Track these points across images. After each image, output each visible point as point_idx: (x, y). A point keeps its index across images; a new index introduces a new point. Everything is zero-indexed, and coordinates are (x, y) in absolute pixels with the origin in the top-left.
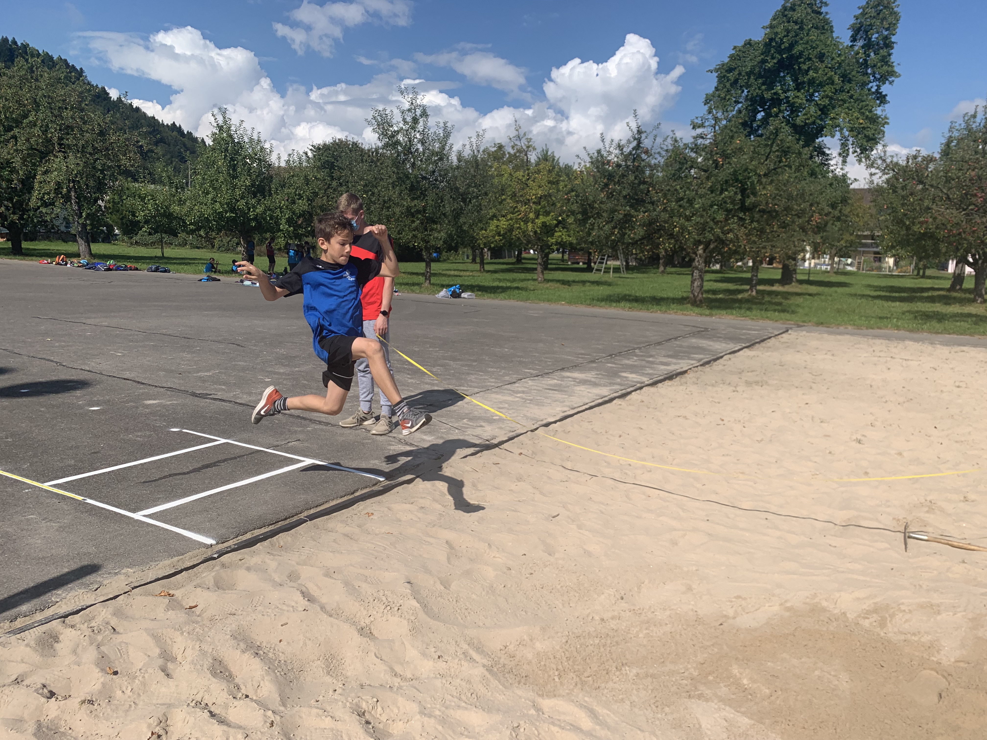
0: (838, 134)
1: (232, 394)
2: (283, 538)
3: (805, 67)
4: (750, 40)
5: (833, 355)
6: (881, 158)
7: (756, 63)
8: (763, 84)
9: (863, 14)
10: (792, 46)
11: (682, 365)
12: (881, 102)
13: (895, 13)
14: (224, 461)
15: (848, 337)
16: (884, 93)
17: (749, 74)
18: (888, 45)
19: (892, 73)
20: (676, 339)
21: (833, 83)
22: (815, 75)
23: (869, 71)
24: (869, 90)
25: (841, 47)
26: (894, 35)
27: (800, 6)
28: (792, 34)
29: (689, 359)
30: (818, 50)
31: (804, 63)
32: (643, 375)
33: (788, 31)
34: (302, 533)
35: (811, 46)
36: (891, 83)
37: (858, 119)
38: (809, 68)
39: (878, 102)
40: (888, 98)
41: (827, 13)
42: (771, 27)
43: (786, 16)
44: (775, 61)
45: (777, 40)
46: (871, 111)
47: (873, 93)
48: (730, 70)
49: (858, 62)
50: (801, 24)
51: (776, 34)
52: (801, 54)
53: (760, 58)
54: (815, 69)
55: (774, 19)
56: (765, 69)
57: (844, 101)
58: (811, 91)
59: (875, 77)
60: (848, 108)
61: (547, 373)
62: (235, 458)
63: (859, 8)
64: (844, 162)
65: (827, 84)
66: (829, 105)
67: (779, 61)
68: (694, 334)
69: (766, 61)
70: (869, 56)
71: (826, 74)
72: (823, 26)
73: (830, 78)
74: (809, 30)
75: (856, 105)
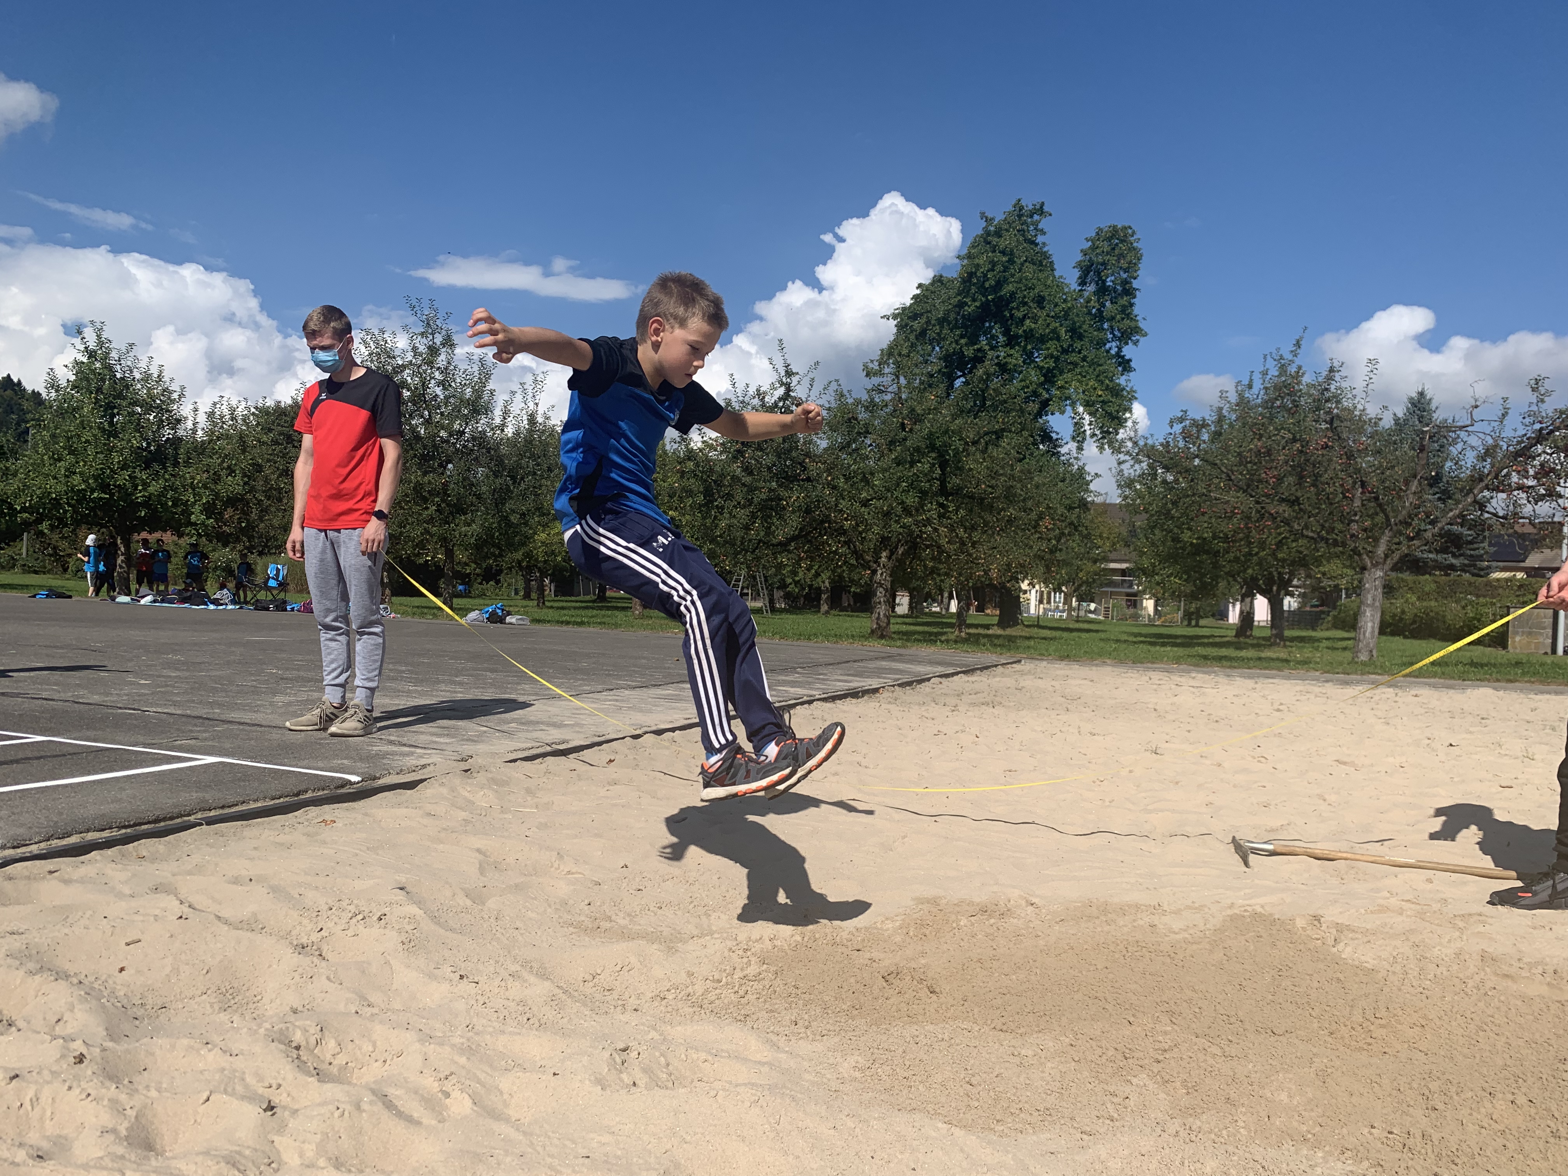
0: (1069, 408)
1: (70, 694)
2: (145, 846)
3: (1019, 314)
4: (941, 276)
5: (1092, 681)
6: (1131, 439)
7: (950, 307)
8: (962, 336)
9: (1094, 248)
10: (999, 284)
11: (870, 683)
12: (1124, 370)
13: (1134, 249)
14: (41, 757)
15: (1109, 668)
16: (1127, 358)
17: (941, 322)
18: (1129, 292)
19: (1137, 330)
20: (855, 661)
21: (1058, 339)
22: (1033, 326)
23: (1106, 326)
24: (1108, 351)
25: (1066, 290)
26: (1135, 278)
27: (1007, 230)
28: (999, 268)
29: (879, 677)
30: (1036, 291)
31: (1018, 309)
32: (811, 689)
33: (994, 264)
34: (189, 840)
35: (1026, 286)
36: (1136, 343)
37: (1095, 389)
38: (1024, 316)
39: (1120, 369)
40: (1133, 364)
41: (1044, 244)
42: (969, 256)
43: (989, 243)
44: (978, 304)
45: (978, 274)
46: (1112, 381)
47: (1113, 357)
48: (915, 316)
49: (1089, 313)
50: (1009, 253)
51: (978, 266)
52: (1013, 294)
53: (956, 300)
54: (1033, 318)
55: (973, 247)
56: (964, 316)
57: (1075, 365)
58: (1029, 347)
59: (1114, 335)
60: (1080, 374)
61: (655, 685)
62: (64, 755)
63: (1087, 240)
64: (1080, 449)
65: (1051, 339)
66: (1054, 368)
67: (982, 304)
68: (883, 658)
69: (966, 304)
70: (1104, 306)
71: (1048, 325)
72: (1040, 262)
73: (1054, 331)
74: (1022, 264)
75: (1091, 370)
